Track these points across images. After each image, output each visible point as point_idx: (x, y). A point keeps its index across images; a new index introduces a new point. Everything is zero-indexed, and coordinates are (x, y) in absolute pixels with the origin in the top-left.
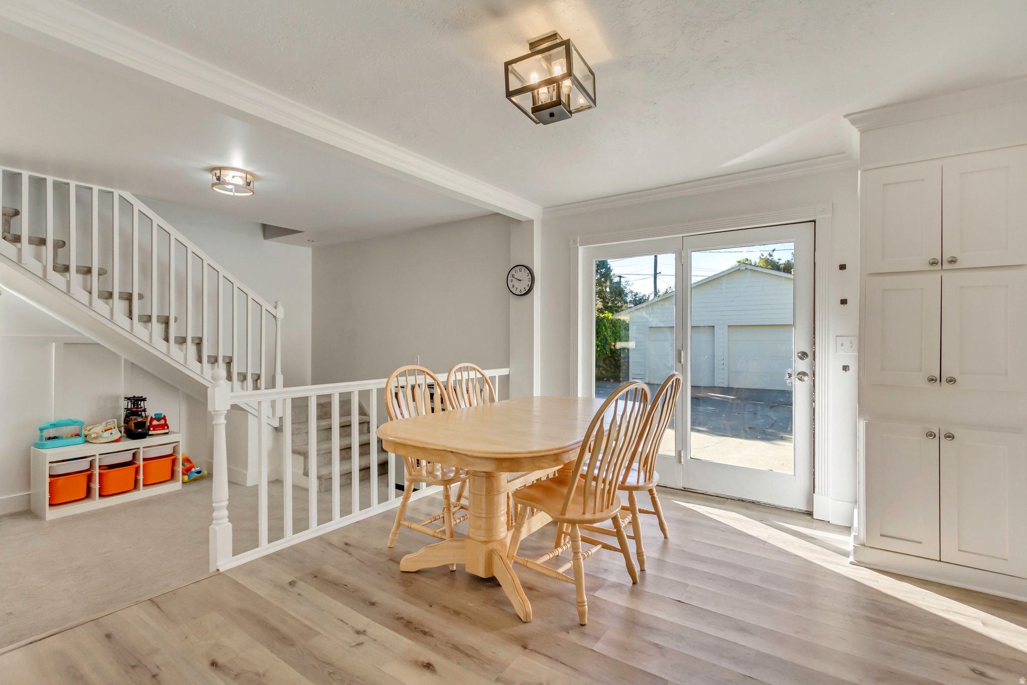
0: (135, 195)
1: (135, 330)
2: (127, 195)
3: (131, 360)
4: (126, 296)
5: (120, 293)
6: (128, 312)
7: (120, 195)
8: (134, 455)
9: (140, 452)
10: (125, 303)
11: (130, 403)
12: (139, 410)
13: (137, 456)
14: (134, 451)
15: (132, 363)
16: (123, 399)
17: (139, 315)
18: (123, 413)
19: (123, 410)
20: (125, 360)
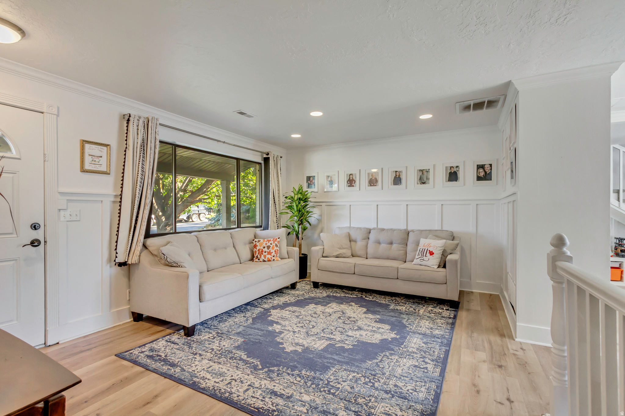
0: (620, 145)
1: (621, 206)
2: (617, 146)
3: (618, 220)
4: (617, 191)
5: (613, 190)
6: (617, 198)
7: (613, 147)
8: (620, 264)
9: (623, 264)
10: (616, 194)
11: (617, 241)
12: (623, 244)
13: (622, 265)
14: (620, 263)
15: (618, 222)
16: (614, 238)
17: (623, 199)
18: (614, 245)
19: (614, 243)
20: (614, 220)
